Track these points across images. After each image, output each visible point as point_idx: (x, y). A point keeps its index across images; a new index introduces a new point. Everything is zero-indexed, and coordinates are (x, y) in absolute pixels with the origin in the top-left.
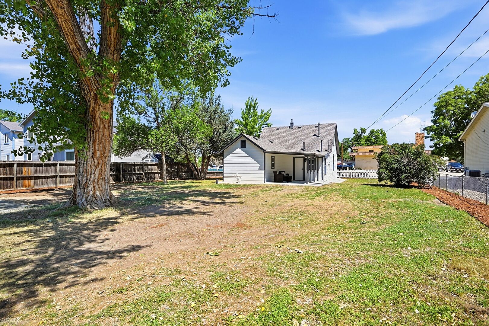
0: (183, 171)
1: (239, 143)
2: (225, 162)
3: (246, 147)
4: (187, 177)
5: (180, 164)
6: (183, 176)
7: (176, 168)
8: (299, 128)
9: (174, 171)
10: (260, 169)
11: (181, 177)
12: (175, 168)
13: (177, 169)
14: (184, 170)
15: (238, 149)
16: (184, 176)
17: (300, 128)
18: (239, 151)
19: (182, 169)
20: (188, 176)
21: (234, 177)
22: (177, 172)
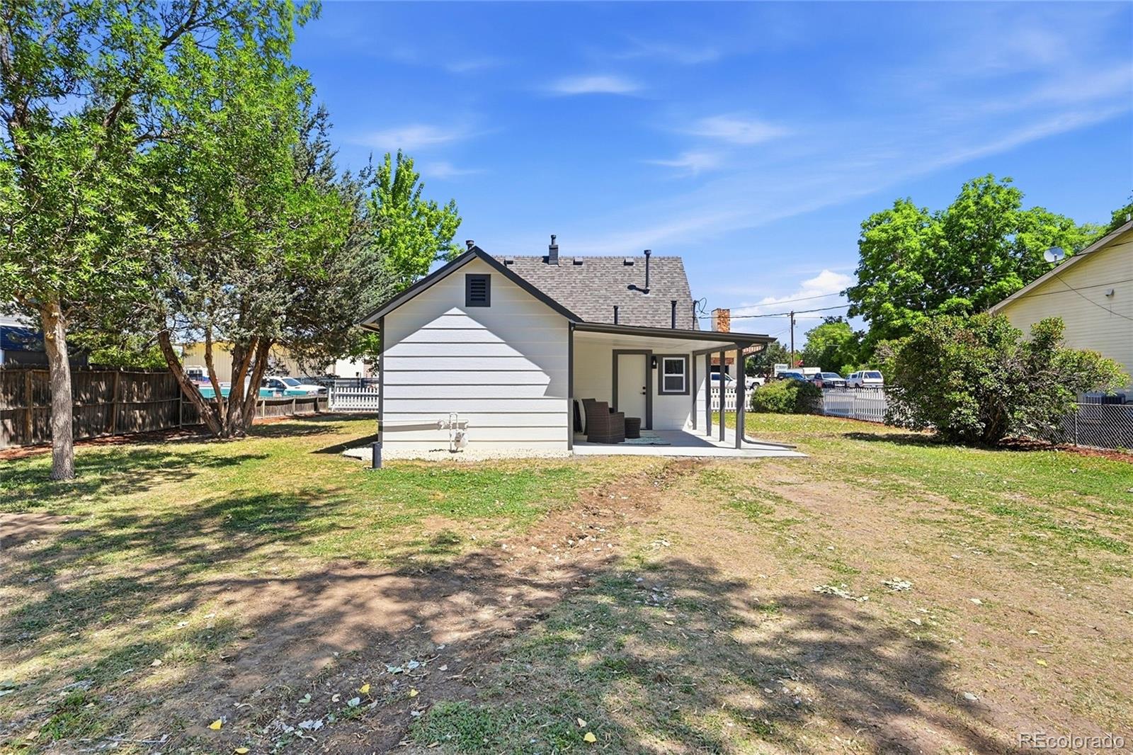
0: (135, 400)
1: (457, 285)
2: (388, 364)
3: (489, 306)
4: (151, 424)
5: (121, 373)
6: (134, 424)
7: (103, 387)
8: (575, 263)
9: (93, 401)
10: (551, 392)
11: (126, 428)
12: (97, 388)
13: (109, 395)
14: (141, 399)
15: (455, 311)
16: (140, 421)
17: (580, 263)
18: (457, 321)
19: (131, 392)
20: (155, 422)
21: (437, 426)
22: (109, 408)
